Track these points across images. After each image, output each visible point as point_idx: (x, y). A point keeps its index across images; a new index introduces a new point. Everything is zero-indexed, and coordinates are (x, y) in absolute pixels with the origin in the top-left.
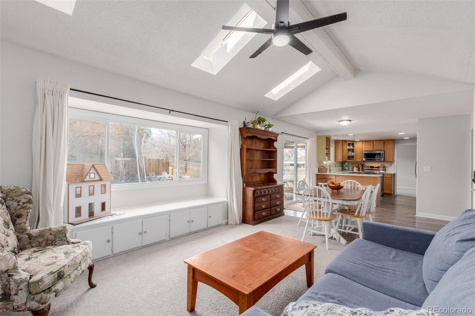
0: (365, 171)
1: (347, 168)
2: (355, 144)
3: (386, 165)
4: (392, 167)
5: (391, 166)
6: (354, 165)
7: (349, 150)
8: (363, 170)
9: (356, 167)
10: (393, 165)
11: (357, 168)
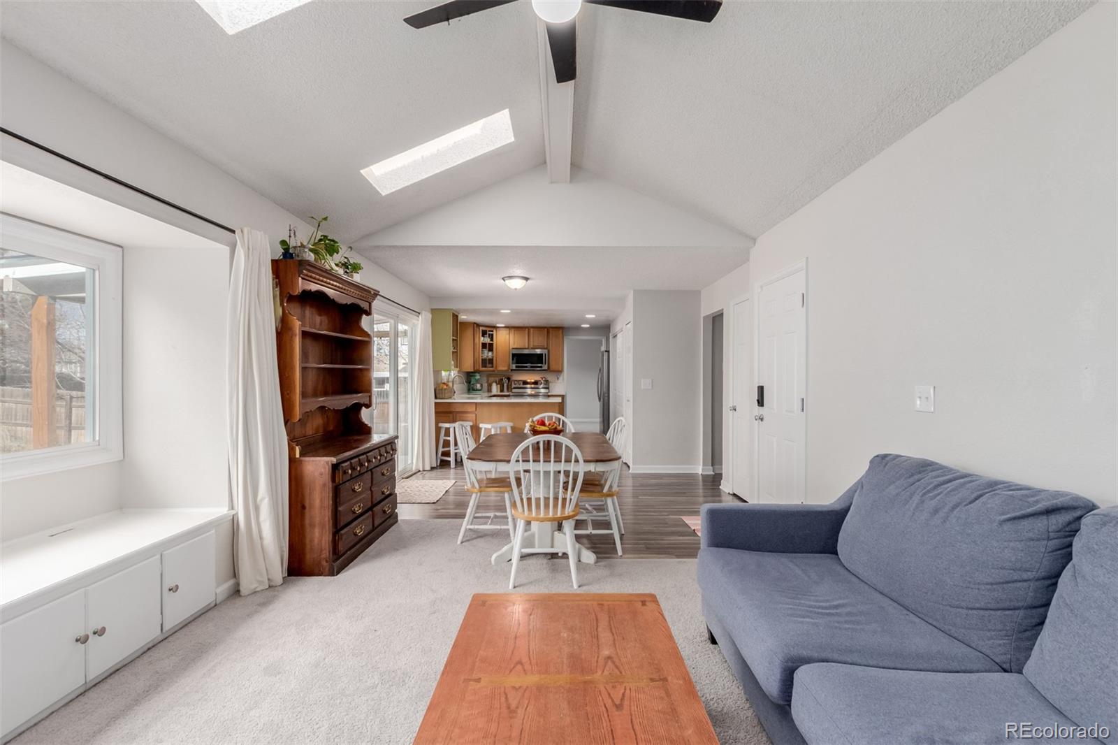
0: (514, 390)
1: (478, 386)
2: (494, 333)
3: (550, 377)
4: (559, 381)
5: (558, 378)
6: (491, 379)
7: (484, 345)
8: (510, 389)
9: (496, 382)
10: (561, 378)
11: (499, 386)
